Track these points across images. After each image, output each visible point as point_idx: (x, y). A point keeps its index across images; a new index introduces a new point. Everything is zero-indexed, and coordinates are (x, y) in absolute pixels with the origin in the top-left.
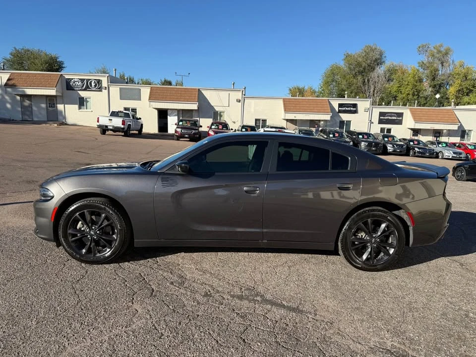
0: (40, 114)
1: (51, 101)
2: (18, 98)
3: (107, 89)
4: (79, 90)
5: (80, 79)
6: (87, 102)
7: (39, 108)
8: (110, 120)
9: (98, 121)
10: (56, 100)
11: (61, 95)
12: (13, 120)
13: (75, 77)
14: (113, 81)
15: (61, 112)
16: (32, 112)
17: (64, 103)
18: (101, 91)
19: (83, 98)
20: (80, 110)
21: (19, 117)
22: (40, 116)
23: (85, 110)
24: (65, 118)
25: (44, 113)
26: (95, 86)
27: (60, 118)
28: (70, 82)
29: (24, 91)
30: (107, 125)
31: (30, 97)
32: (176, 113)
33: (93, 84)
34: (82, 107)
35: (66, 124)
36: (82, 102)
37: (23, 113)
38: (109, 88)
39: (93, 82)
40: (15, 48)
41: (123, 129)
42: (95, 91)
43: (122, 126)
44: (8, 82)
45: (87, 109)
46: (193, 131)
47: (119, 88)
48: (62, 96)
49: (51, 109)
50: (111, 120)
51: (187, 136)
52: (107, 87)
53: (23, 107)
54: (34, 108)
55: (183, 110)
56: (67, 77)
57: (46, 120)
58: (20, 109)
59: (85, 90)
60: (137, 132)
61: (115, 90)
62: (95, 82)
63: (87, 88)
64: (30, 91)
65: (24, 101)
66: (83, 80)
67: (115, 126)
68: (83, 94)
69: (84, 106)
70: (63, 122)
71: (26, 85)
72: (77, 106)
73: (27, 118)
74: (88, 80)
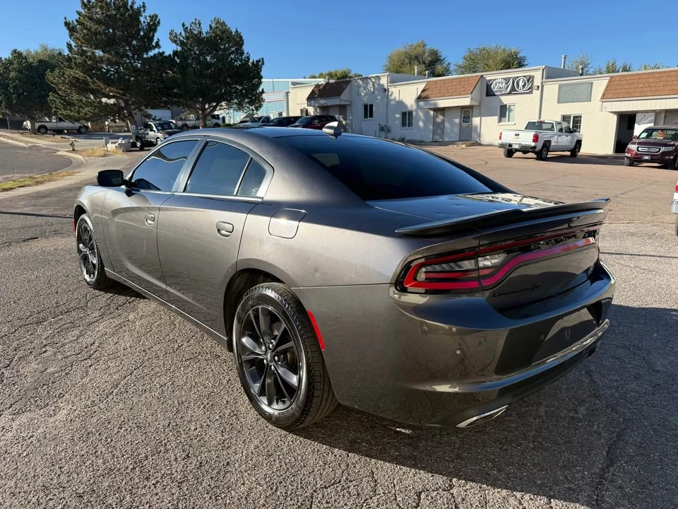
0: (453, 131)
1: (466, 112)
2: (432, 113)
3: (540, 88)
4: (501, 95)
5: (504, 79)
6: (510, 110)
7: (452, 124)
8: (516, 135)
9: (500, 138)
10: (472, 111)
11: (478, 104)
12: (422, 142)
13: (498, 77)
14: (551, 74)
15: (476, 128)
16: (443, 130)
17: (481, 115)
18: (531, 93)
19: (506, 106)
20: (501, 123)
21: (429, 137)
22: (452, 135)
23: (507, 123)
24: (479, 136)
25: (456, 130)
26: (524, 86)
27: (474, 135)
28: (491, 84)
29: (435, 104)
30: (511, 142)
31: (442, 111)
32: (653, 118)
33: (521, 84)
34: (503, 119)
35: (480, 145)
36: (503, 112)
37: (434, 132)
38: (542, 86)
39: (522, 80)
40: (469, 49)
41: (535, 147)
42: (522, 93)
43: (533, 144)
44: (423, 94)
45: (509, 121)
46: (663, 149)
47: (558, 85)
48: (479, 106)
49: (465, 125)
50: (518, 135)
51: (646, 158)
52: (540, 85)
53: (435, 124)
54: (447, 125)
55: (667, 111)
56: (488, 78)
57: (457, 139)
58: (431, 127)
59: (510, 93)
60: (569, 153)
61: (552, 89)
62: (524, 80)
63: (513, 91)
64: (443, 103)
65: (437, 116)
66: (507, 80)
67: (523, 143)
68: (506, 100)
69: (505, 117)
70: (477, 142)
71: (438, 95)
72: (496, 118)
73: (437, 138)
74: (514, 79)
